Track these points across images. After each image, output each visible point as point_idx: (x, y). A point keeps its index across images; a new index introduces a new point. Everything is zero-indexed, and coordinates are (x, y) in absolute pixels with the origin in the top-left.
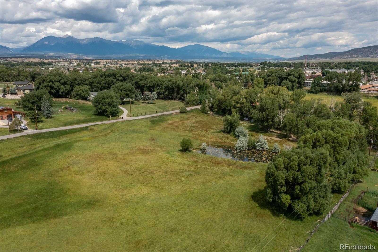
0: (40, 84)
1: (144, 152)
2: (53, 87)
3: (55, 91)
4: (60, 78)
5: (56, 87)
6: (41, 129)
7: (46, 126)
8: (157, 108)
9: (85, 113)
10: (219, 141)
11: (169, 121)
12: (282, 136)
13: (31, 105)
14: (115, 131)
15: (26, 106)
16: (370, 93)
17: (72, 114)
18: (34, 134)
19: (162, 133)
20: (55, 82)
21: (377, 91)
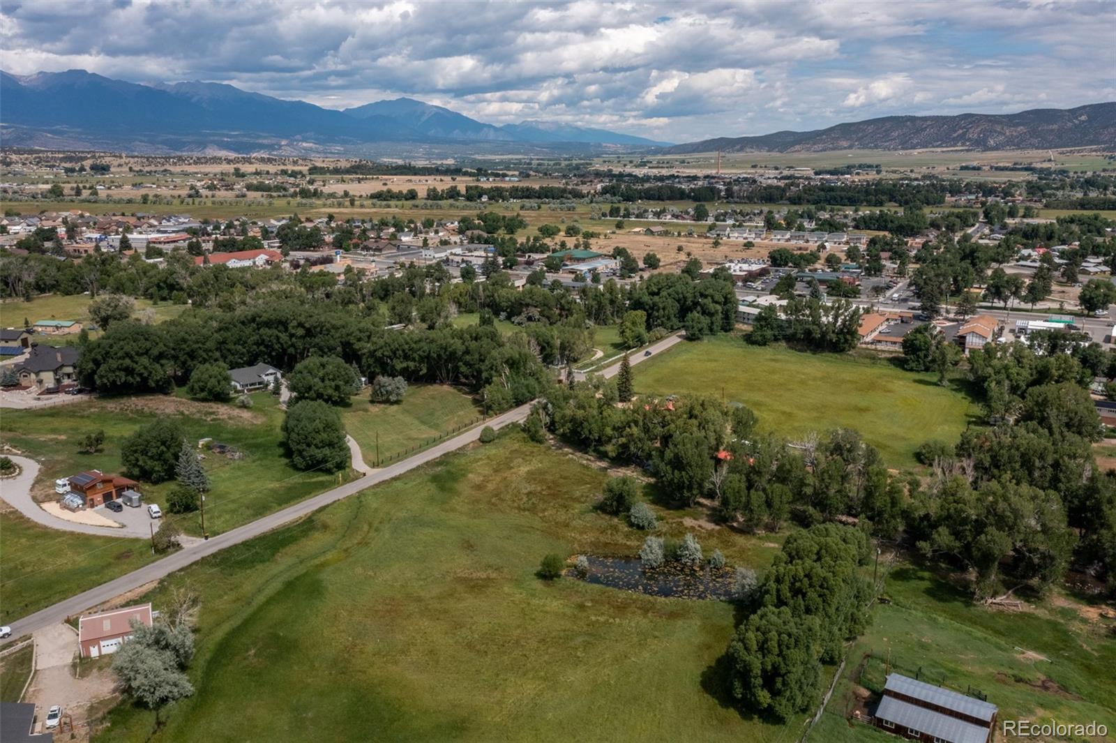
0: (97, 363)
1: (473, 587)
2: (133, 370)
3: (138, 379)
4: (148, 344)
5: (143, 371)
6: (215, 534)
7: (218, 522)
8: (416, 422)
9: (266, 462)
10: (603, 539)
11: (470, 476)
12: (719, 517)
13: (150, 464)
14: (376, 524)
15: (135, 465)
16: (879, 347)
17: (239, 468)
18: (214, 555)
19: (476, 521)
20: (137, 358)
21: (895, 343)
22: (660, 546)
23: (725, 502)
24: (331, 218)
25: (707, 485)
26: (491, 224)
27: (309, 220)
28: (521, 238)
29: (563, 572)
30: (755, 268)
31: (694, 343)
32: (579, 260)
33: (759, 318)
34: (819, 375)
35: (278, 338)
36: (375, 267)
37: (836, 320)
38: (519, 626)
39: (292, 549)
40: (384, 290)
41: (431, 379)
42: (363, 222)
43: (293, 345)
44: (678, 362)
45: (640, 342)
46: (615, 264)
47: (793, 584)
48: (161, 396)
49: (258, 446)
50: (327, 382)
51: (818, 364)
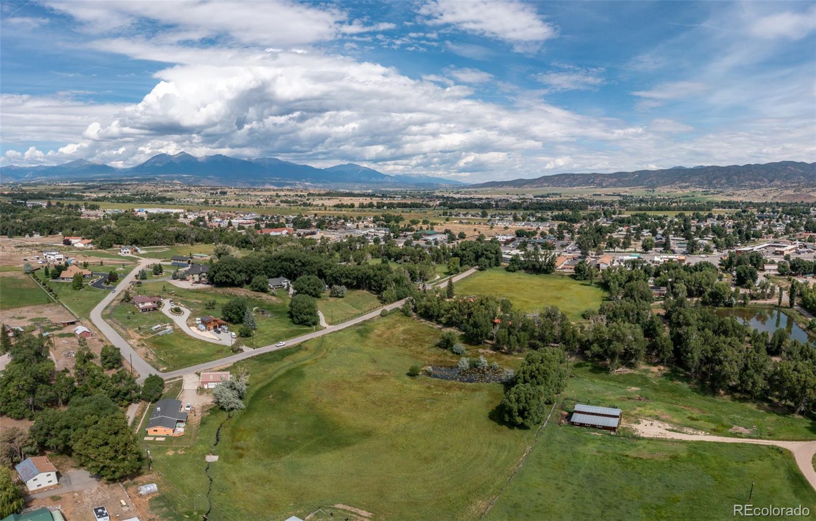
0: (215, 273)
1: (376, 378)
2: (229, 276)
3: (231, 280)
4: (236, 266)
5: (233, 277)
6: (258, 347)
7: (259, 343)
8: (351, 306)
9: (281, 319)
10: (440, 359)
11: (376, 331)
12: (495, 348)
13: (233, 316)
14: (330, 349)
15: (227, 316)
16: (565, 271)
17: (270, 321)
18: (257, 356)
19: (378, 351)
20: (231, 271)
21: (571, 269)
22: (468, 362)
23: (498, 341)
24: (316, 215)
25: (490, 334)
26: (388, 219)
27: (306, 216)
28: (401, 225)
29: (420, 373)
30: (509, 238)
31: (483, 272)
32: (428, 235)
33: (512, 260)
34: (539, 284)
35: (290, 266)
36: (334, 237)
37: (546, 260)
38: (397, 396)
39: (291, 357)
40: (338, 247)
41: (358, 287)
42: (330, 217)
43: (296, 270)
44: (475, 281)
45: (457, 272)
46: (445, 237)
47: (531, 374)
48: (239, 288)
49: (278, 312)
50: (310, 287)
51: (539, 279)
